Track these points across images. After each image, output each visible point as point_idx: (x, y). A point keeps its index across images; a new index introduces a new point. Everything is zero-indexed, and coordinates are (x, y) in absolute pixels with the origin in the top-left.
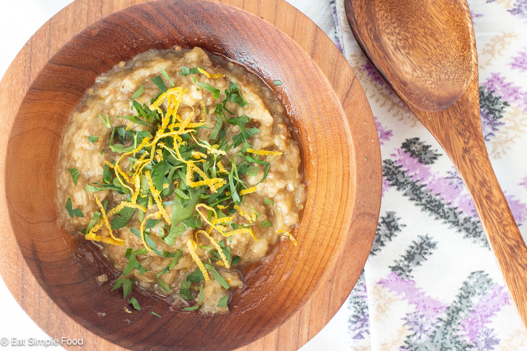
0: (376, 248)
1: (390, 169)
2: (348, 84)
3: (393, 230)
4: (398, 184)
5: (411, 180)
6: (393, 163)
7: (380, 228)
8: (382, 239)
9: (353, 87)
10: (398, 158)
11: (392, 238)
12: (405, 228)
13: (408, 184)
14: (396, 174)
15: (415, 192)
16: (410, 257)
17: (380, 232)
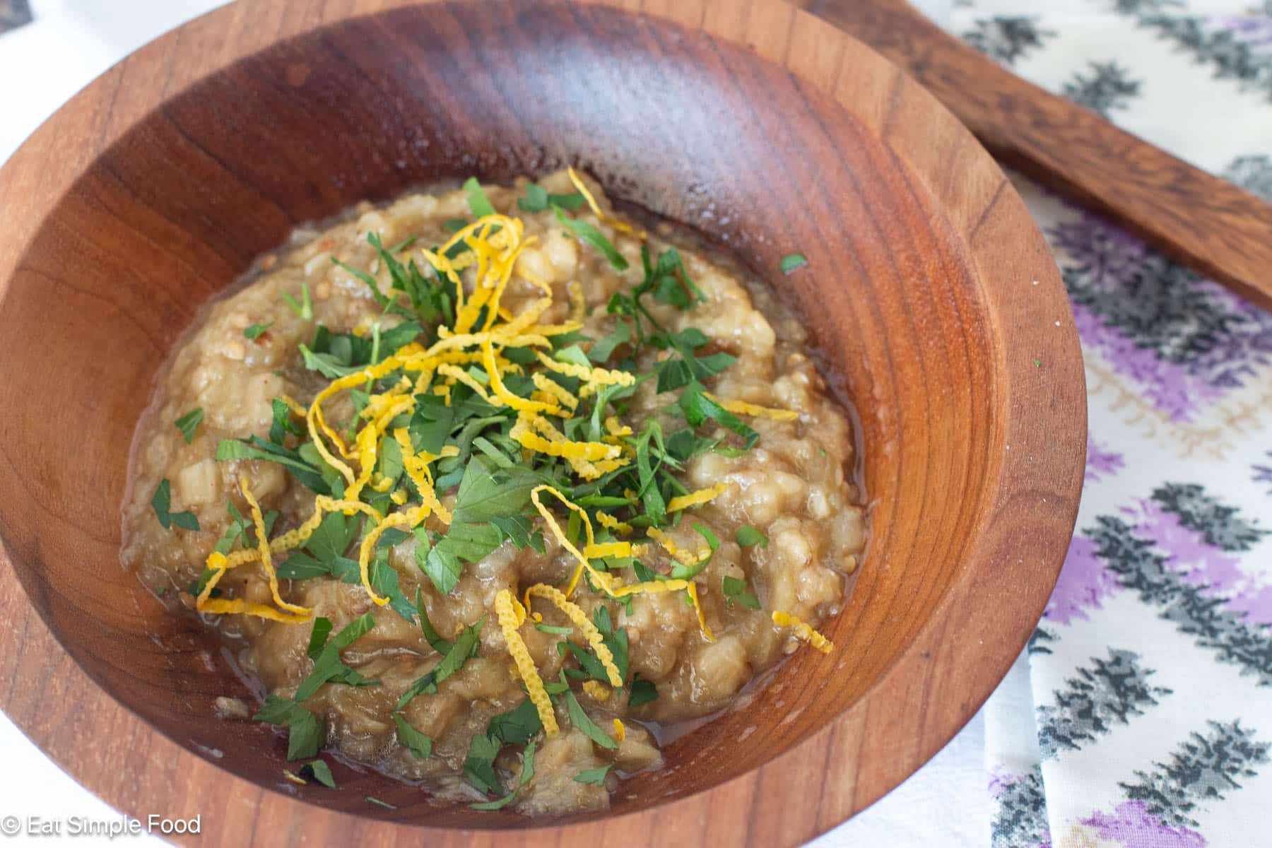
0: (1078, 732)
1: (1118, 542)
2: (987, 195)
3: (1131, 697)
4: (1145, 585)
5: (1182, 581)
6: (1127, 529)
7: (1092, 684)
8: (1098, 713)
9: (999, 203)
10: (1141, 519)
11: (1129, 716)
12: (1168, 697)
13: (1173, 590)
14: (1136, 560)
15: (1195, 614)
16: (1185, 771)
17: (1092, 695)
